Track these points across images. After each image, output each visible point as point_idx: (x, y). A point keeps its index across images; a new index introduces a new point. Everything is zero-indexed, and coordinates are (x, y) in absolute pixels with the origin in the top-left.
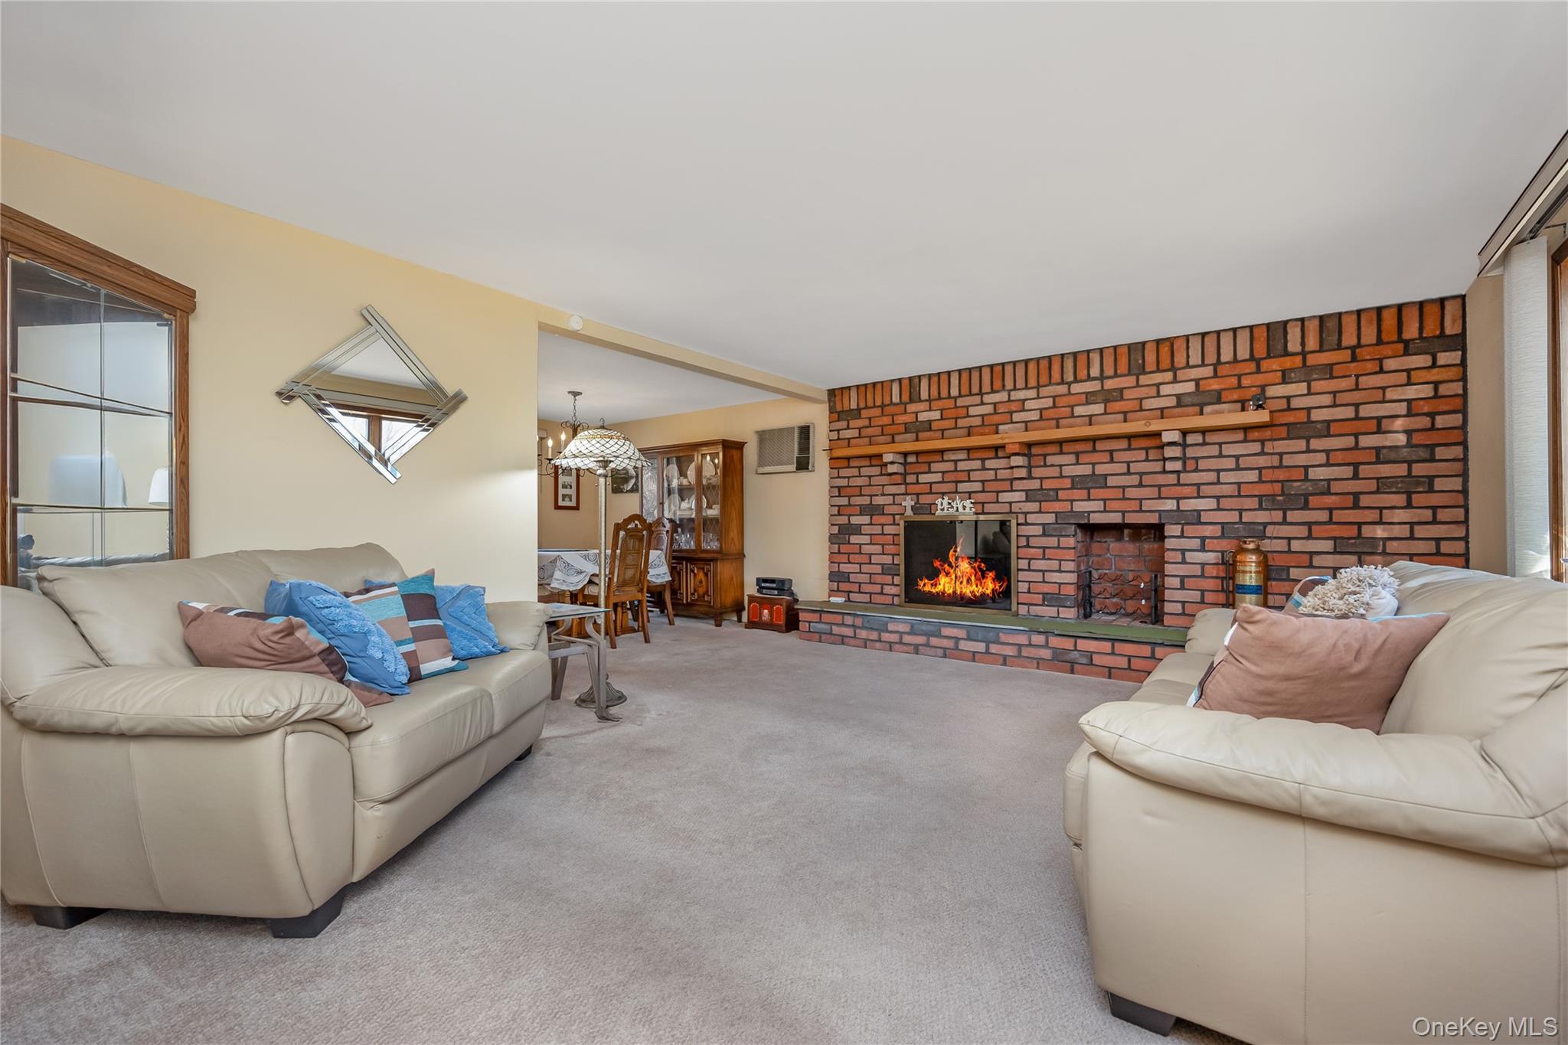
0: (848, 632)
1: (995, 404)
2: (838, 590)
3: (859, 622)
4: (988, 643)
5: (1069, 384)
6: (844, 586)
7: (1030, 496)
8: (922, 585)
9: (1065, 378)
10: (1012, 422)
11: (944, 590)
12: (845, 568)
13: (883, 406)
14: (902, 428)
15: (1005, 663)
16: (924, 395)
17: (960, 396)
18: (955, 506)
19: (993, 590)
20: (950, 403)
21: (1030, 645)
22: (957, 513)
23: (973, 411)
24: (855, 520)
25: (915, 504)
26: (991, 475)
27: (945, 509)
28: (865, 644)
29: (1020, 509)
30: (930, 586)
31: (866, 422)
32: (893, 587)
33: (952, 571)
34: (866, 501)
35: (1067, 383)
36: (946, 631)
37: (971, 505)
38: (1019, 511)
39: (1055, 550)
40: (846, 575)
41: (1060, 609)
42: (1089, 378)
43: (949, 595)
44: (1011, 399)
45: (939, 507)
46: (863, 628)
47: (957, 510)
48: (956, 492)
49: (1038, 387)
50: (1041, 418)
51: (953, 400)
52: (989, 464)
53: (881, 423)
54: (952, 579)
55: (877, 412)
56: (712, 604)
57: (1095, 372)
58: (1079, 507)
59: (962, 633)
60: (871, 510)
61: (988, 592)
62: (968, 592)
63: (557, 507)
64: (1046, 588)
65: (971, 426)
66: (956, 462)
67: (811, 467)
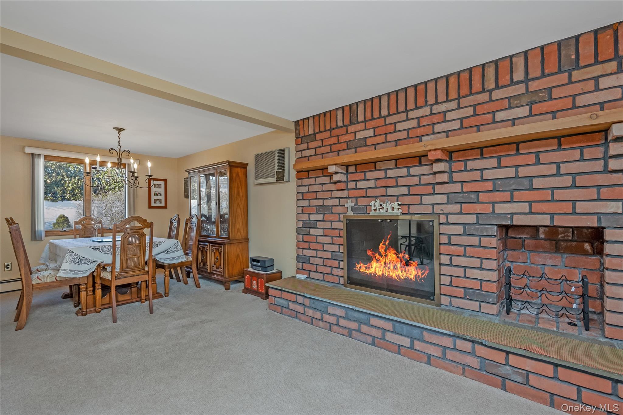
0: (300, 309)
1: (418, 118)
2: (302, 269)
3: (307, 302)
4: (413, 339)
5: (490, 91)
6: (306, 266)
7: (451, 199)
8: (359, 267)
9: (485, 87)
10: (434, 133)
11: (376, 273)
12: (307, 253)
13: (331, 130)
14: (344, 146)
15: (429, 363)
16: (361, 118)
17: (389, 115)
18: (385, 207)
19: (416, 278)
20: (381, 122)
21: (455, 349)
22: (387, 214)
23: (399, 127)
24: (313, 217)
25: (354, 205)
26: (415, 180)
27: (377, 210)
28: (312, 321)
29: (442, 210)
30: (364, 268)
31: (319, 143)
32: (339, 270)
33: (381, 259)
34: (320, 203)
35: (488, 91)
36: (374, 321)
37: (399, 207)
38: (442, 212)
39: (476, 249)
40: (308, 258)
41: (482, 304)
42: (512, 83)
44: (433, 112)
45: (373, 208)
46: (310, 307)
47: (387, 211)
48: (387, 196)
49: (459, 98)
50: (462, 127)
51: (383, 119)
52: (413, 171)
53: (330, 143)
54: (381, 265)
55: (327, 134)
56: (223, 274)
57: (519, 75)
58: (500, 208)
59: (388, 326)
60: (324, 210)
61: (412, 277)
62: (396, 276)
63: (150, 207)
64: (467, 283)
65: (398, 140)
66: (386, 170)
67: (286, 178)
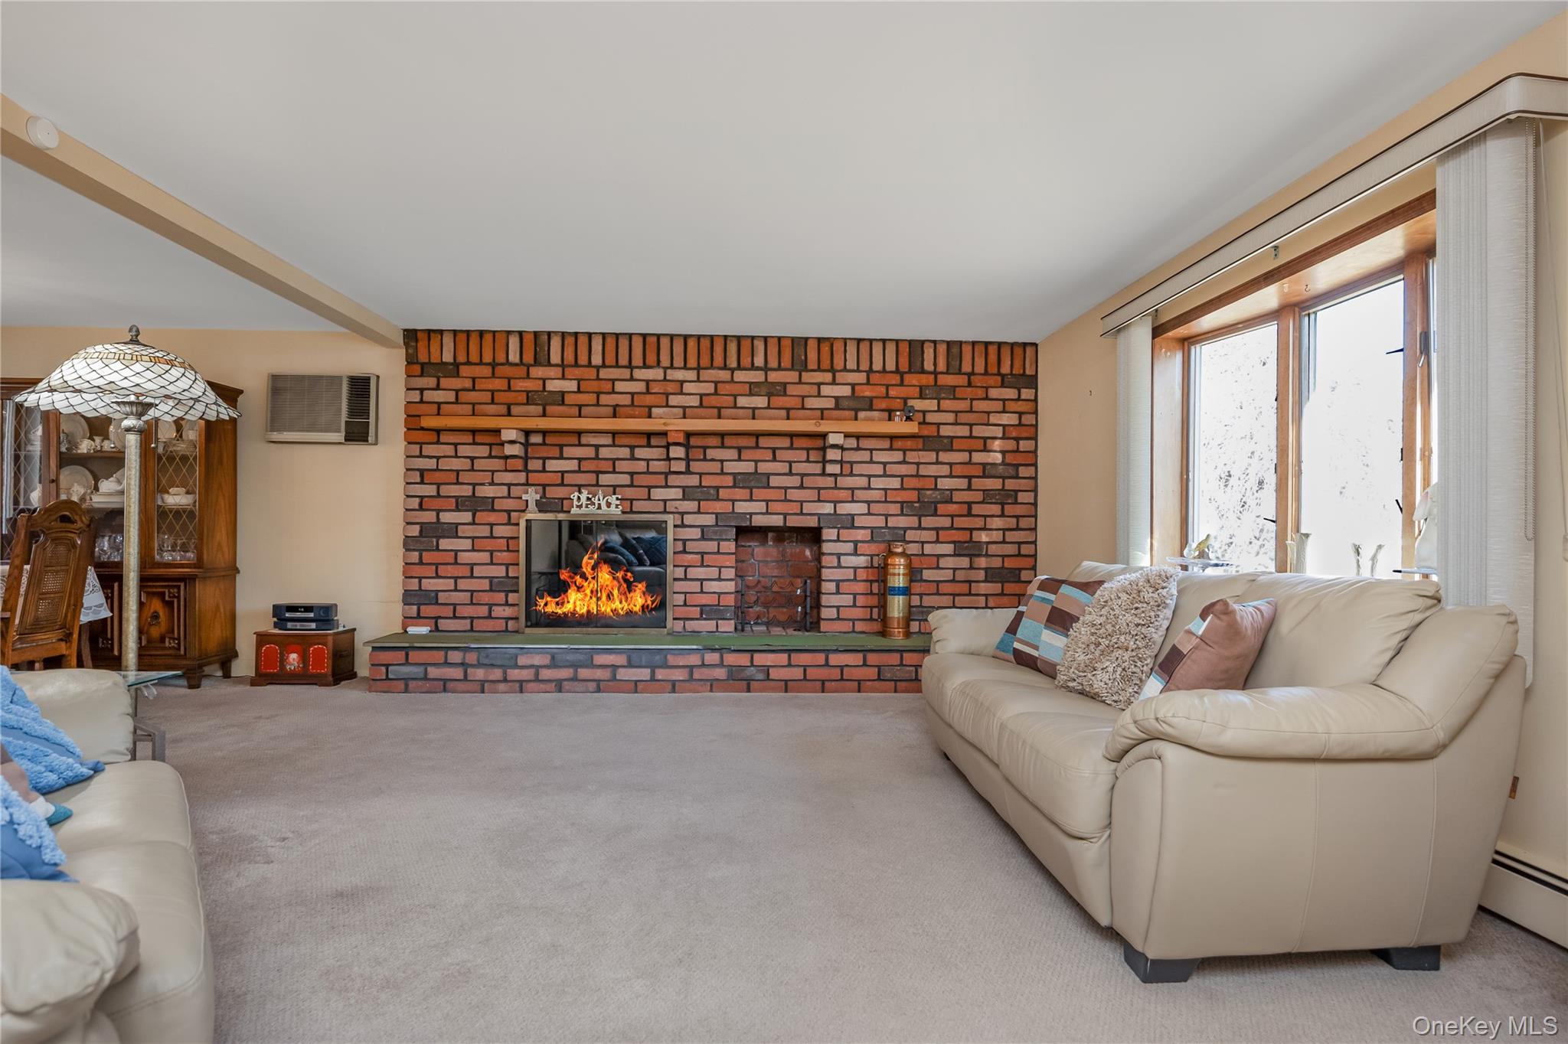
0: (457, 673)
1: (648, 382)
2: (419, 616)
3: (471, 658)
4: (653, 669)
5: (733, 370)
6: (427, 610)
7: (687, 493)
8: (542, 604)
9: (728, 363)
10: (667, 406)
11: (575, 610)
12: (429, 584)
13: (494, 365)
14: (523, 398)
15: (673, 691)
16: (555, 358)
17: (604, 366)
18: (596, 502)
19: (643, 606)
20: (592, 373)
21: (703, 665)
22: (599, 512)
23: (620, 386)
24: (447, 517)
25: (541, 498)
26: (641, 466)
27: (584, 506)
28: (482, 687)
29: (676, 508)
30: (553, 605)
31: (468, 384)
32: (507, 608)
33: (586, 584)
34: (467, 491)
35: (729, 369)
37: (618, 502)
38: (675, 510)
39: (714, 556)
40: (433, 594)
41: (719, 622)
42: (753, 368)
43: (582, 616)
44: (668, 378)
45: (575, 503)
46: (479, 665)
47: (599, 507)
48: (597, 485)
49: (698, 369)
50: (701, 405)
51: (595, 370)
52: (639, 453)
53: (491, 387)
54: (586, 595)
55: (486, 371)
56: (182, 652)
57: (759, 361)
58: (742, 507)
59: (621, 660)
60: (474, 504)
62: (609, 610)
64: (705, 600)
65: (617, 405)
66: (597, 447)
67: (371, 439)
